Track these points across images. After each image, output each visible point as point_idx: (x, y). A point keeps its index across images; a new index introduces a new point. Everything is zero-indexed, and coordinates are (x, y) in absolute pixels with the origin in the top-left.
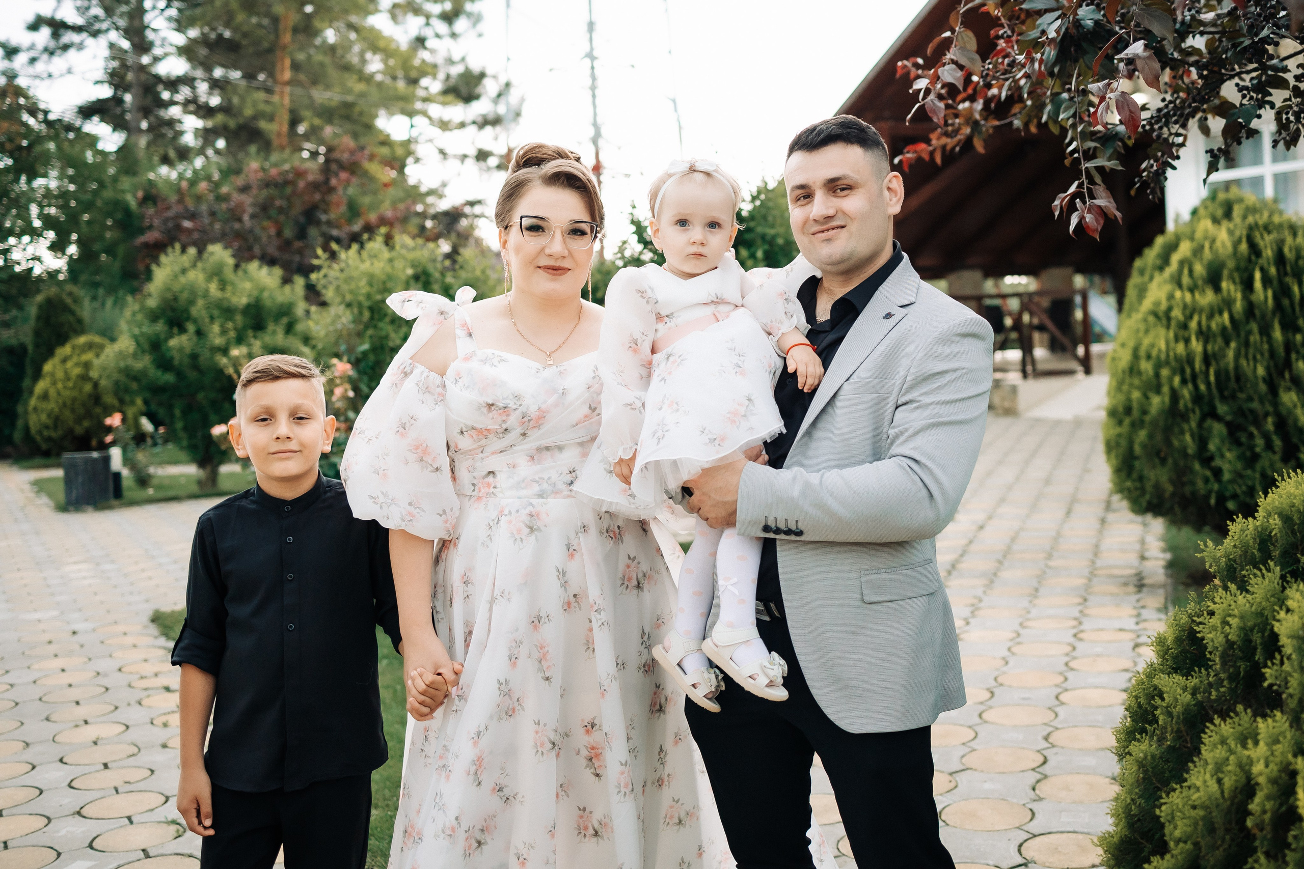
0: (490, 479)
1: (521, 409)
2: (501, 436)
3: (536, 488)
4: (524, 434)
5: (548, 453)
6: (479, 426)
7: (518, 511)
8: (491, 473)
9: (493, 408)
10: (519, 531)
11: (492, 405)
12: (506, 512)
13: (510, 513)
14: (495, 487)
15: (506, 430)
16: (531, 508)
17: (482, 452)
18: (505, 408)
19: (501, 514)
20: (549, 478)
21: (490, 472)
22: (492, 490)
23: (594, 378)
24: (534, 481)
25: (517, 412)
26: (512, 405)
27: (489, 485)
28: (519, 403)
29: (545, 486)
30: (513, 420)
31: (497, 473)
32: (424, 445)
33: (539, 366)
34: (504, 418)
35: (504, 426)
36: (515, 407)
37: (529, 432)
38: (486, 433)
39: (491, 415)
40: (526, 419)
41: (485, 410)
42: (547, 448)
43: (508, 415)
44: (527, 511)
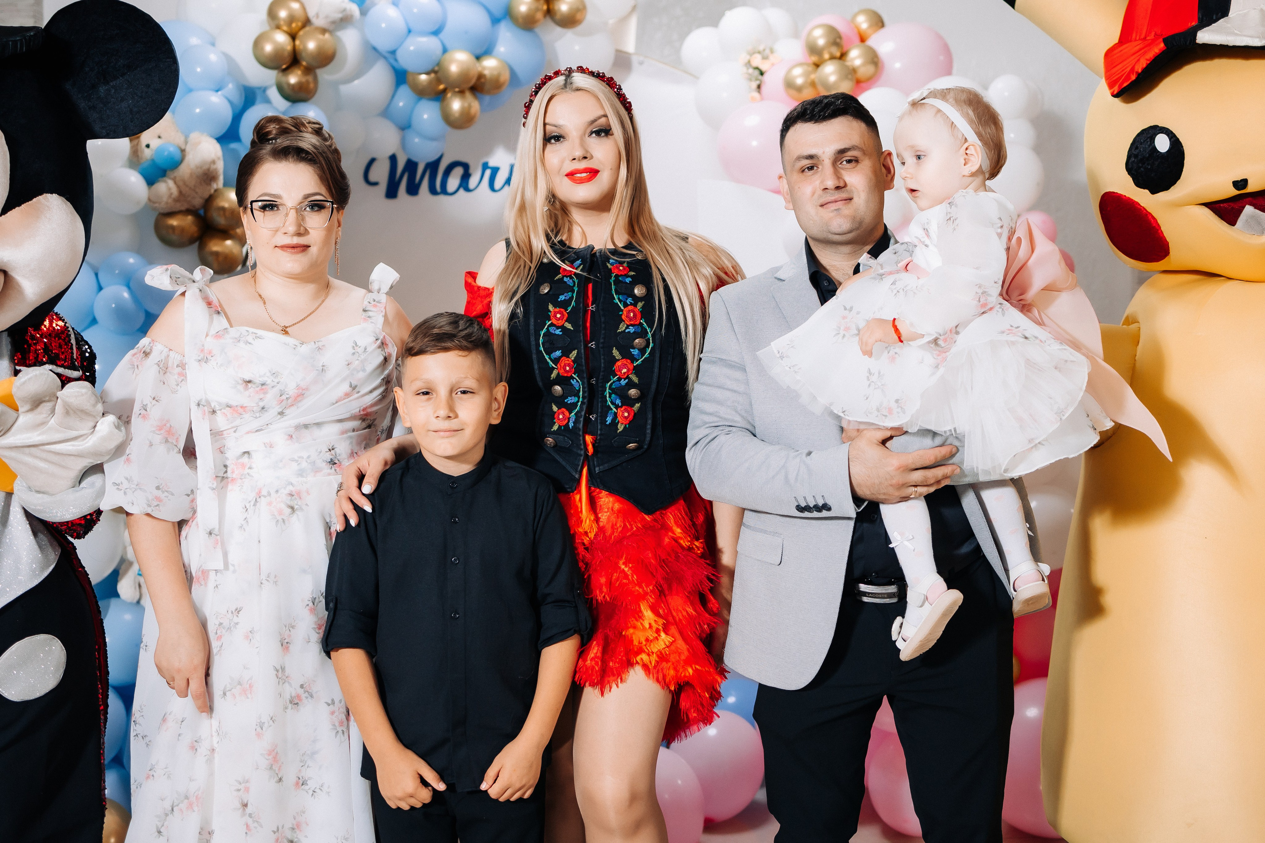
0: (245, 459)
1: (279, 387)
2: (258, 415)
3: (295, 466)
4: (281, 413)
5: (306, 431)
6: (234, 403)
7: (277, 491)
8: (248, 453)
9: (249, 385)
10: (280, 512)
11: (250, 382)
12: (264, 492)
13: (269, 494)
14: (250, 468)
15: (263, 408)
16: (291, 488)
17: (235, 432)
18: (263, 385)
19: (259, 495)
20: (309, 457)
21: (245, 453)
22: (247, 471)
23: (354, 354)
24: (293, 460)
25: (275, 389)
26: (269, 381)
27: (243, 465)
28: (276, 381)
29: (304, 465)
30: (270, 398)
31: (251, 452)
32: (168, 425)
33: (297, 343)
34: (262, 396)
35: (261, 404)
36: (275, 384)
37: (287, 412)
38: (241, 410)
39: (247, 393)
40: (284, 397)
41: (241, 387)
42: (306, 426)
43: (265, 393)
44: (287, 491)
